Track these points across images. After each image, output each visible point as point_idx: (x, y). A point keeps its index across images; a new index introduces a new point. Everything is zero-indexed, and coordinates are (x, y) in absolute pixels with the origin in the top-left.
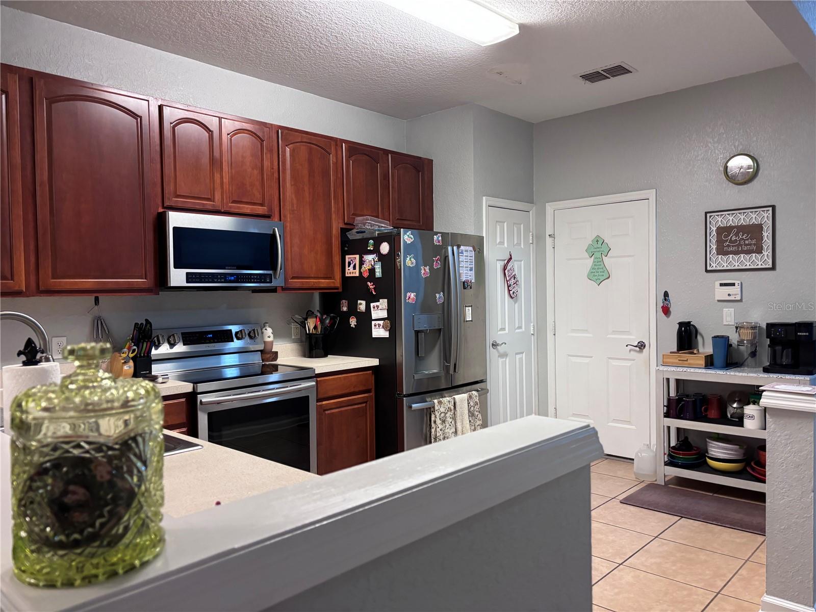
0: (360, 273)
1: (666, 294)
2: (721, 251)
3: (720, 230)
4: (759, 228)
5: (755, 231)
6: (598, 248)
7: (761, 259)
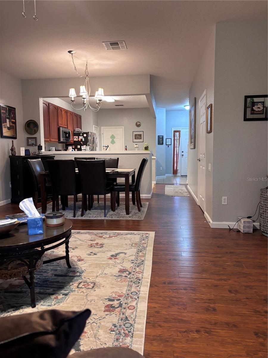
0: (78, 140)
1: (126, 146)
2: (135, 139)
3: (135, 135)
4: (141, 135)
5: (140, 135)
6: (113, 137)
7: (141, 140)
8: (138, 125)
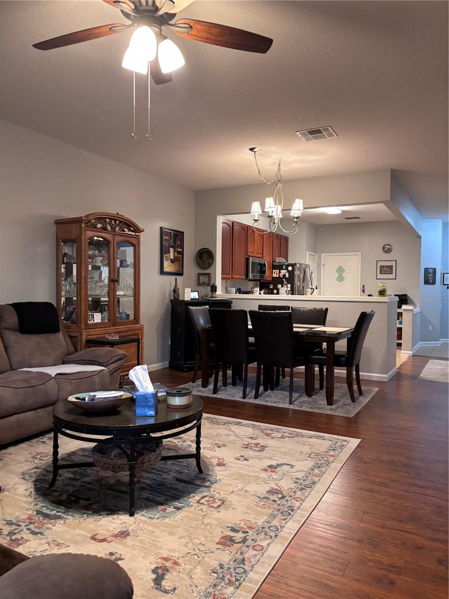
0: (279, 276)
1: (364, 286)
2: (381, 273)
3: (381, 267)
4: (392, 266)
6: (340, 270)
7: (393, 276)
8: (387, 250)
